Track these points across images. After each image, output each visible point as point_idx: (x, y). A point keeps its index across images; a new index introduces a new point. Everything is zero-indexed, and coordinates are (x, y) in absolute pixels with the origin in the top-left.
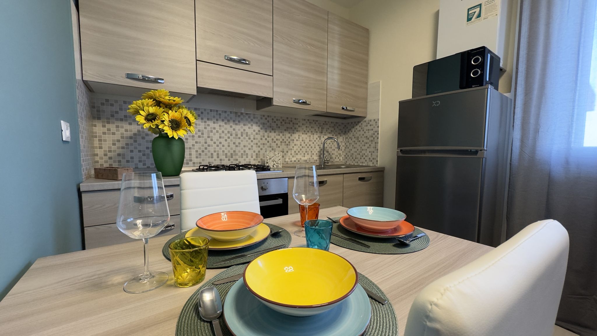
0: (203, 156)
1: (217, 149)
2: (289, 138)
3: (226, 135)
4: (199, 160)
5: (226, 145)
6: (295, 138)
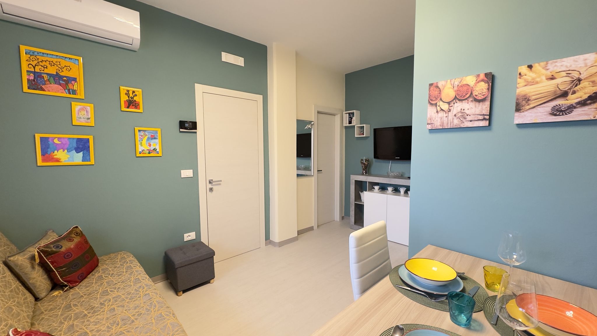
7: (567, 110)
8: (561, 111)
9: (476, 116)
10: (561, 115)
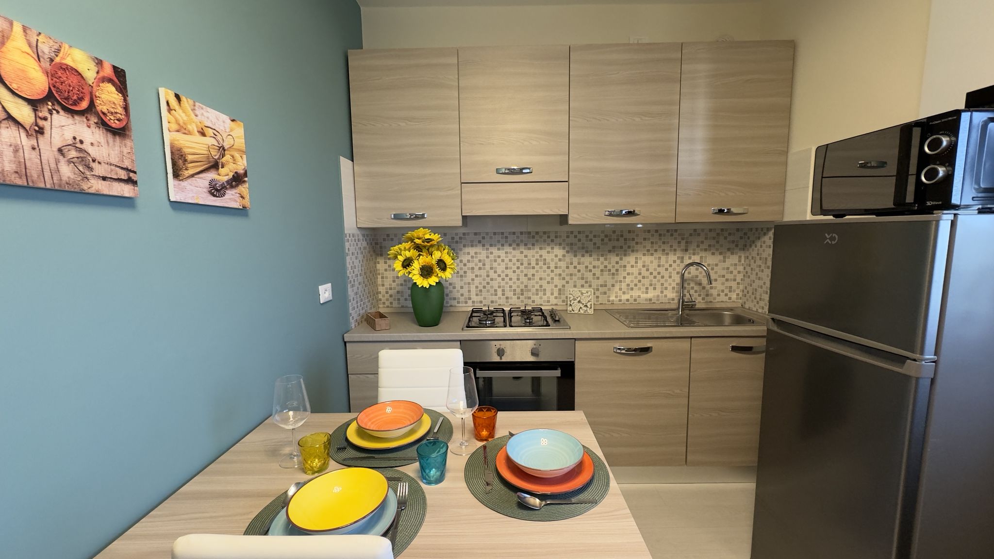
0: (484, 293)
1: (502, 284)
2: (617, 263)
3: (514, 264)
4: (479, 298)
5: (515, 278)
6: (629, 263)
7: (221, 189)
8: (217, 190)
9: (113, 167)
10: (217, 197)
